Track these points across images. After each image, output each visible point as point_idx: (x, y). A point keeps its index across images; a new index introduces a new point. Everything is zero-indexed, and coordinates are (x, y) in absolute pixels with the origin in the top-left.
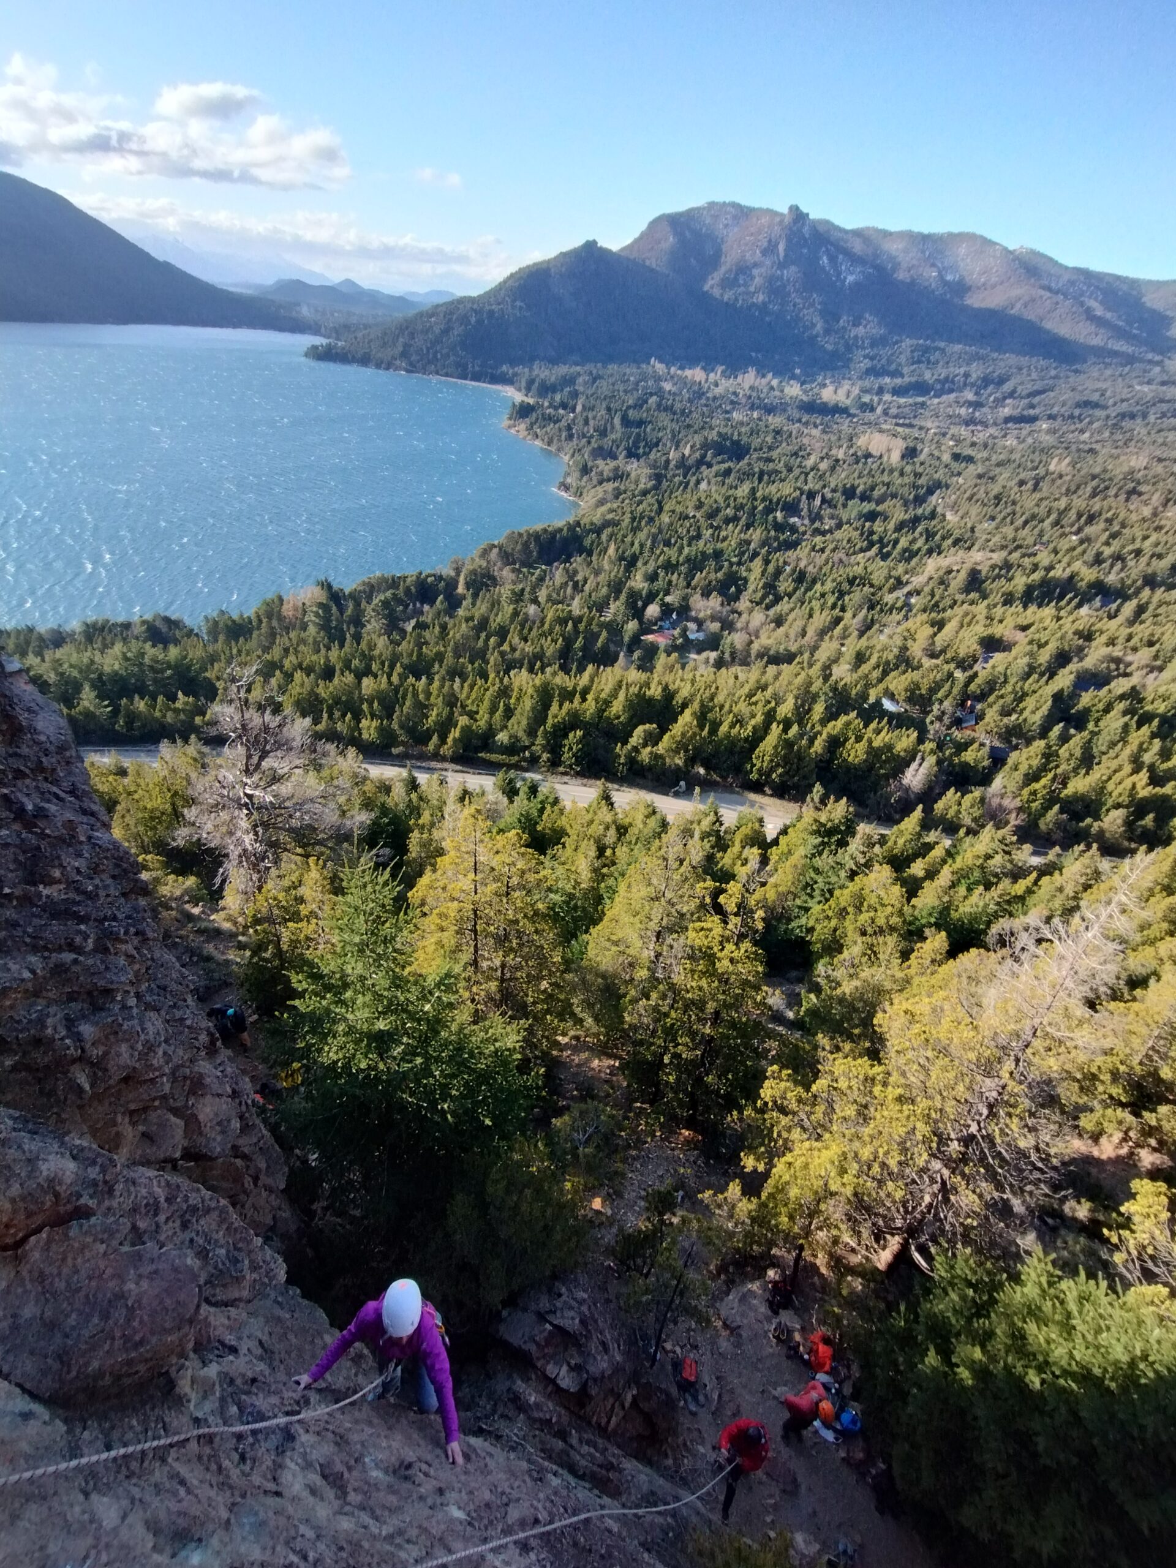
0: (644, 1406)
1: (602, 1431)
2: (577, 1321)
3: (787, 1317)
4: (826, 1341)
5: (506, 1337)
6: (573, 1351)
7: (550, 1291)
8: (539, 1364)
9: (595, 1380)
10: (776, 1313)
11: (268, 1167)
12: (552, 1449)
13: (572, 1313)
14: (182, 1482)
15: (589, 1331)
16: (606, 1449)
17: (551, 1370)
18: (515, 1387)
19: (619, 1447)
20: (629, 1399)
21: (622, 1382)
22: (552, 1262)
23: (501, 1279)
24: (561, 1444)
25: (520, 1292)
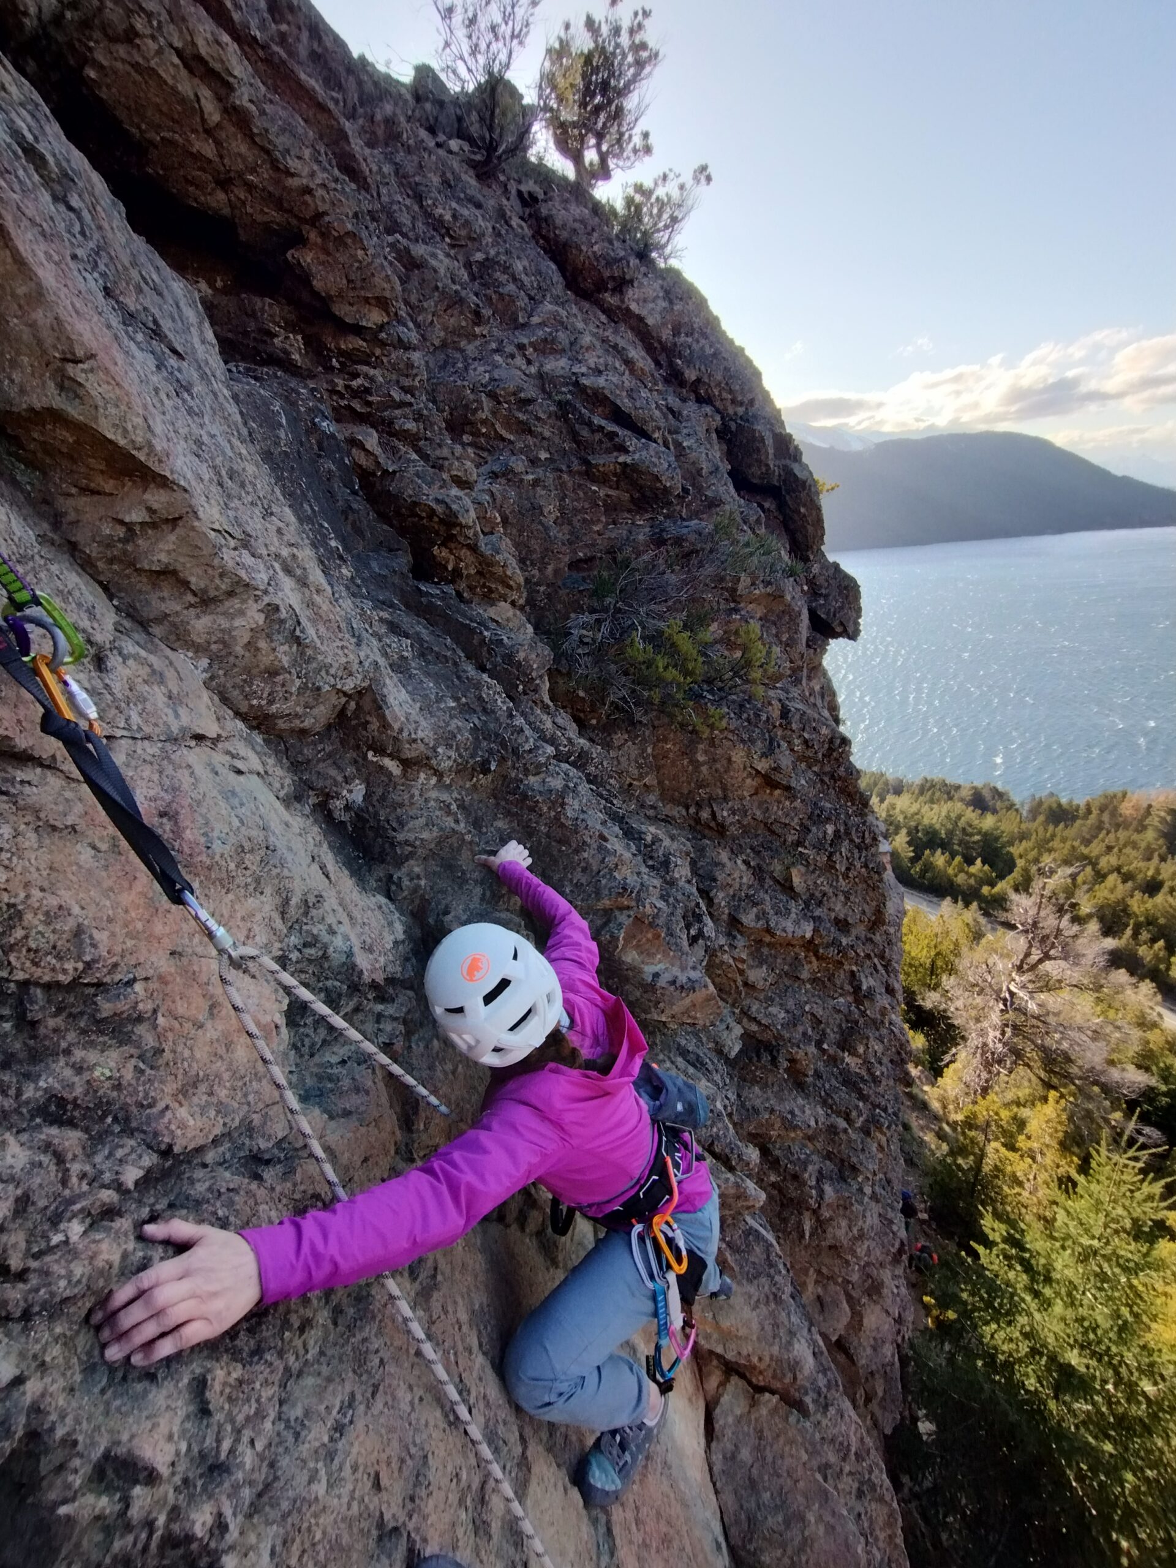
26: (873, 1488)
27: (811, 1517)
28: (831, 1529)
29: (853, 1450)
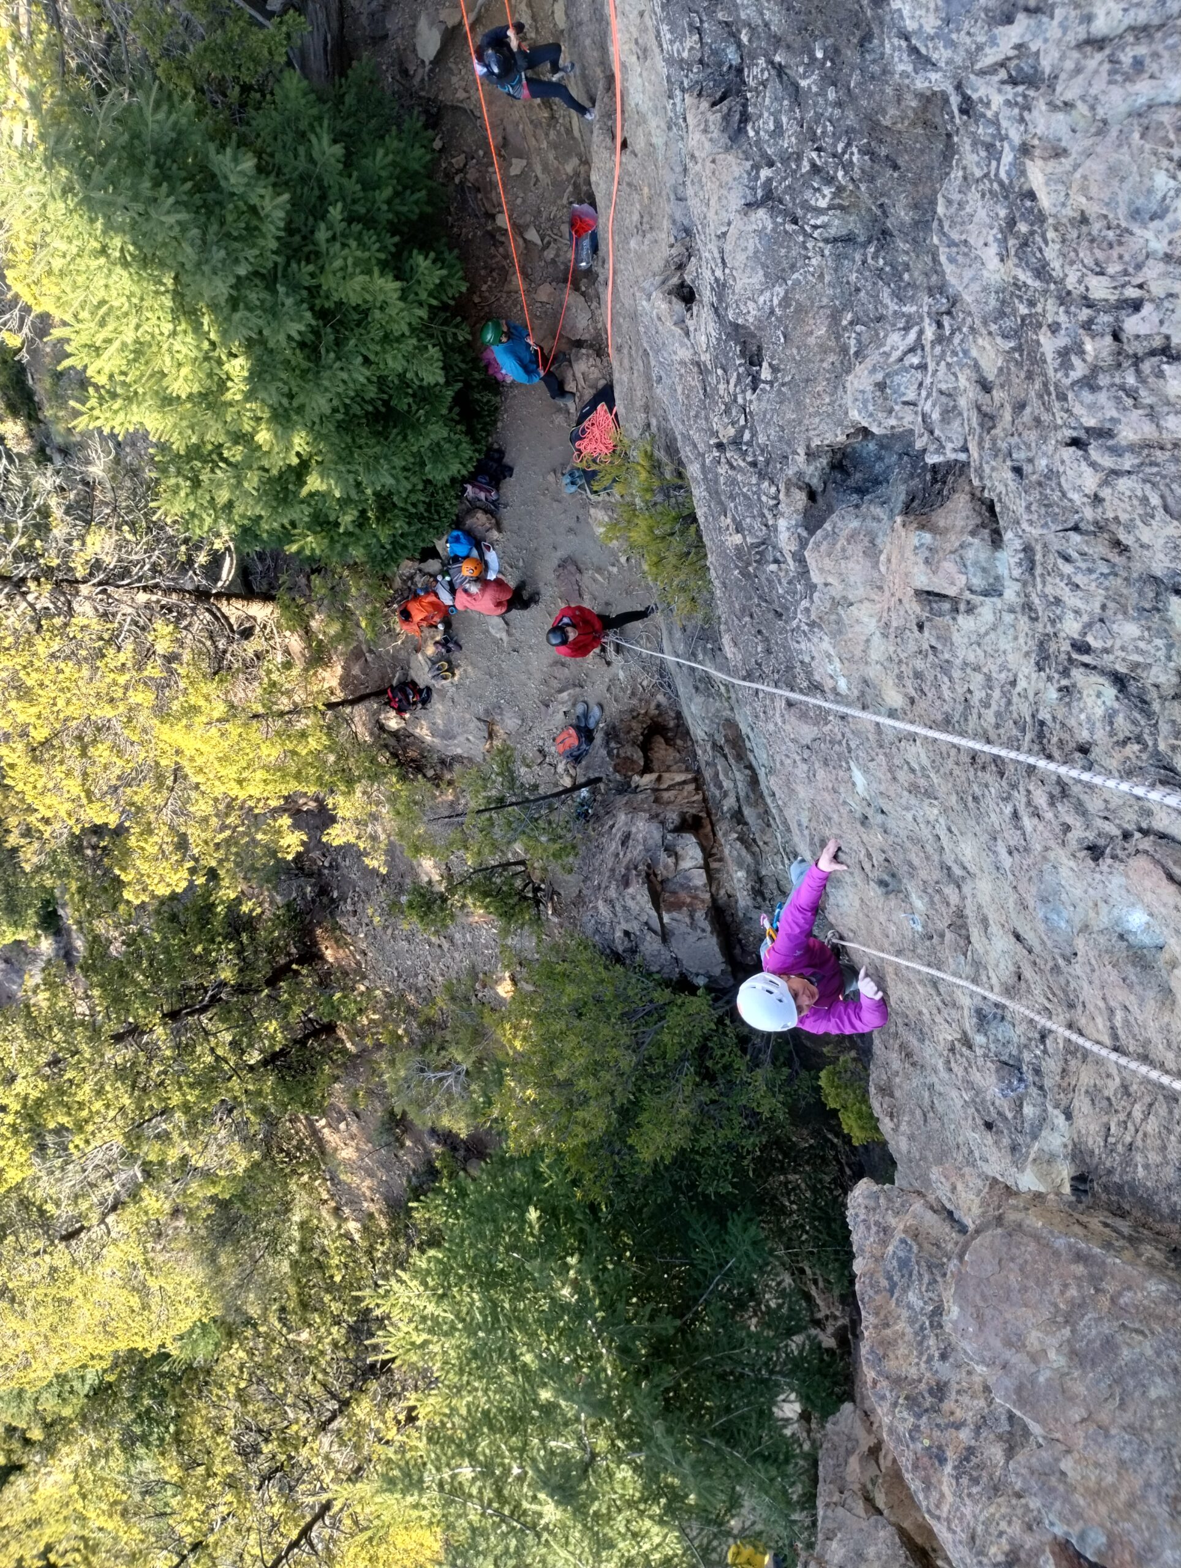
0: (638, 756)
1: (698, 781)
2: (631, 890)
3: (423, 675)
4: (406, 616)
5: (720, 958)
6: (660, 870)
7: (634, 951)
8: (707, 896)
9: (662, 823)
10: (429, 690)
11: (849, 1453)
12: (759, 816)
13: (630, 903)
15: (627, 868)
16: (707, 763)
17: (699, 879)
18: (750, 903)
19: (695, 755)
20: (648, 779)
21: (641, 796)
22: (605, 974)
23: (674, 1017)
24: (747, 811)
25: (667, 983)
26: (912, 1401)
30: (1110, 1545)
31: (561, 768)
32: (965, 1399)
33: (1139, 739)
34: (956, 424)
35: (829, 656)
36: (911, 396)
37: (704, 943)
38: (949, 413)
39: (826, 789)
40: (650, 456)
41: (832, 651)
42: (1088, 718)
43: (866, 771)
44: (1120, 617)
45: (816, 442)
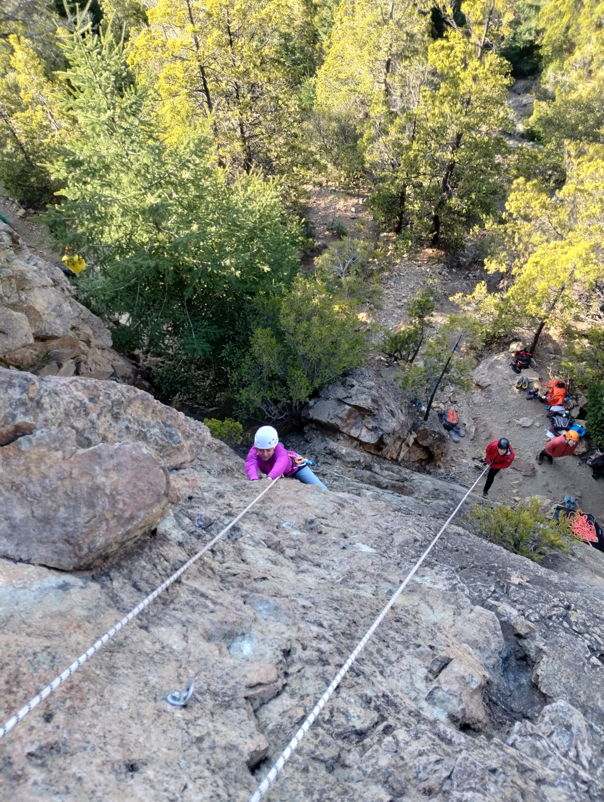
0: (424, 443)
1: (395, 461)
2: (370, 400)
3: (527, 374)
5: (315, 417)
6: (369, 419)
7: (343, 384)
8: (344, 431)
9: (389, 434)
10: (519, 372)
11: (94, 332)
12: (363, 476)
13: (364, 396)
14: (203, 595)
15: (380, 406)
16: (400, 471)
17: (354, 433)
18: (329, 446)
19: (408, 468)
20: (411, 440)
21: (406, 432)
22: (342, 365)
23: (305, 382)
24: (368, 473)
25: (321, 387)
26: (119, 403)
27: (101, 480)
28: (118, 468)
29: (86, 400)
30: (19, 450)
31: (442, 406)
32: (106, 425)
33: (329, 722)
34: (528, 750)
35: (435, 583)
36: (554, 738)
37: (326, 415)
38: (536, 752)
39: (368, 528)
40: (559, 547)
41: (436, 586)
42: (350, 702)
43: (369, 556)
44: (393, 762)
45: (545, 658)
